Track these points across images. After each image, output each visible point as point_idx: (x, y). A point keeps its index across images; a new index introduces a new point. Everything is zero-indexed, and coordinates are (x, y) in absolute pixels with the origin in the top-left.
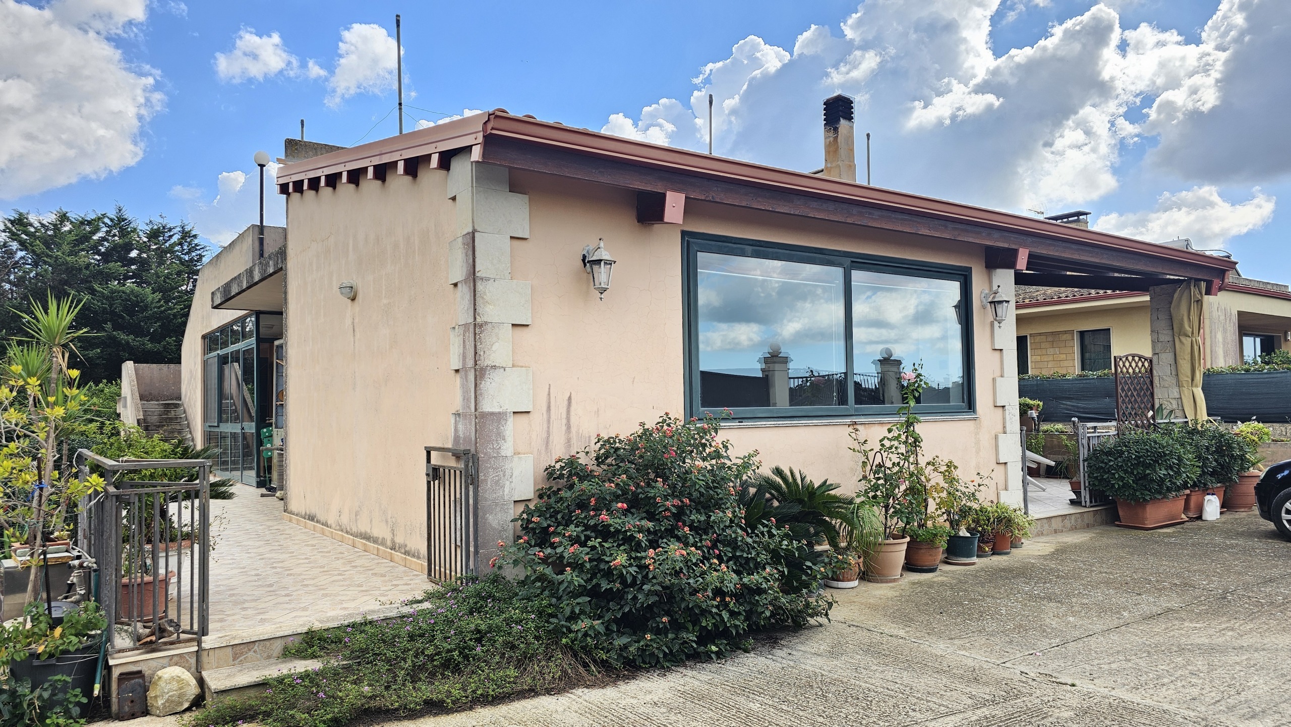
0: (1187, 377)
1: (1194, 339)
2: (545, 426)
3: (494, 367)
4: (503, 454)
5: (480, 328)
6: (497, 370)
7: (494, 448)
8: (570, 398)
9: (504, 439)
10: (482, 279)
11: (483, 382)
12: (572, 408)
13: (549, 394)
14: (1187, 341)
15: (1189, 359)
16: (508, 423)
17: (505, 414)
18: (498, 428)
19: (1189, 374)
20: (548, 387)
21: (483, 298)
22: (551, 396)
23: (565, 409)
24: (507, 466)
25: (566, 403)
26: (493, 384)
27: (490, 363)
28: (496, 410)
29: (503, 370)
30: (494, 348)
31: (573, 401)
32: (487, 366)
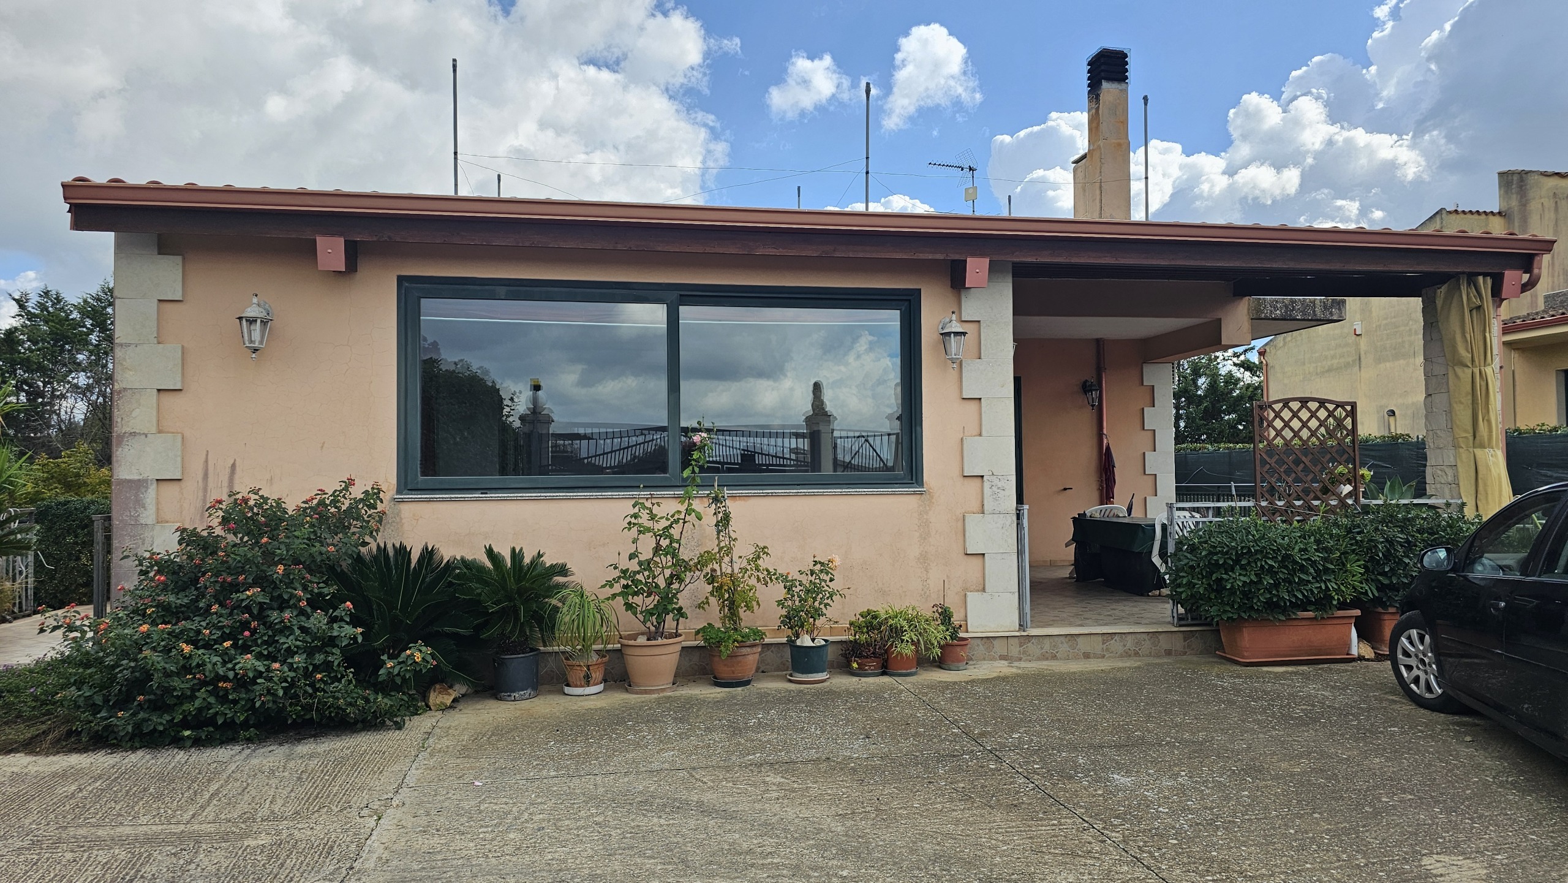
0: (1466, 431)
1: (1475, 370)
2: (201, 494)
3: (133, 434)
4: (143, 522)
5: (118, 395)
6: (137, 437)
7: (131, 516)
8: (233, 466)
9: (144, 507)
10: (121, 345)
11: (120, 449)
12: (237, 477)
13: (206, 461)
14: (1465, 374)
15: (1470, 402)
16: (149, 490)
17: (146, 481)
18: (136, 496)
19: (1470, 428)
20: (205, 453)
21: (122, 364)
22: (210, 463)
23: (227, 477)
24: (147, 534)
25: (228, 470)
26: (132, 451)
27: (128, 430)
28: (136, 477)
29: (144, 436)
30: (134, 414)
31: (238, 469)
32: (125, 433)
